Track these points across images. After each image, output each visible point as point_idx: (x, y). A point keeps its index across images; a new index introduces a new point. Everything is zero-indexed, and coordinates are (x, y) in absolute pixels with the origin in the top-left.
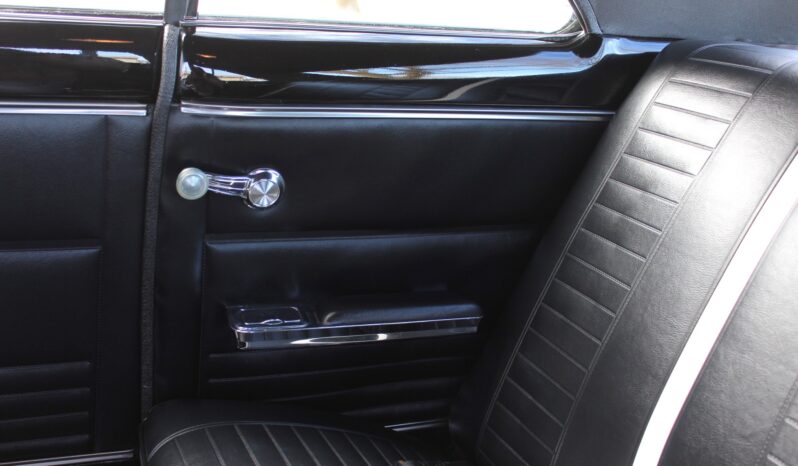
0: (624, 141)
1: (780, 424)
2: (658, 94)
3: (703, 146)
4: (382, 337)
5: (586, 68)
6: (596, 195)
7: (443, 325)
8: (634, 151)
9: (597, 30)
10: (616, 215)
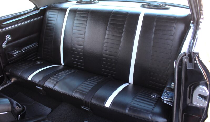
0: (47, 19)
1: (72, 41)
2: (48, 13)
3: (56, 18)
4: (24, 52)
5: (38, 12)
6: (46, 23)
7: (33, 47)
8: (48, 20)
9: (39, 7)
10: (49, 28)
